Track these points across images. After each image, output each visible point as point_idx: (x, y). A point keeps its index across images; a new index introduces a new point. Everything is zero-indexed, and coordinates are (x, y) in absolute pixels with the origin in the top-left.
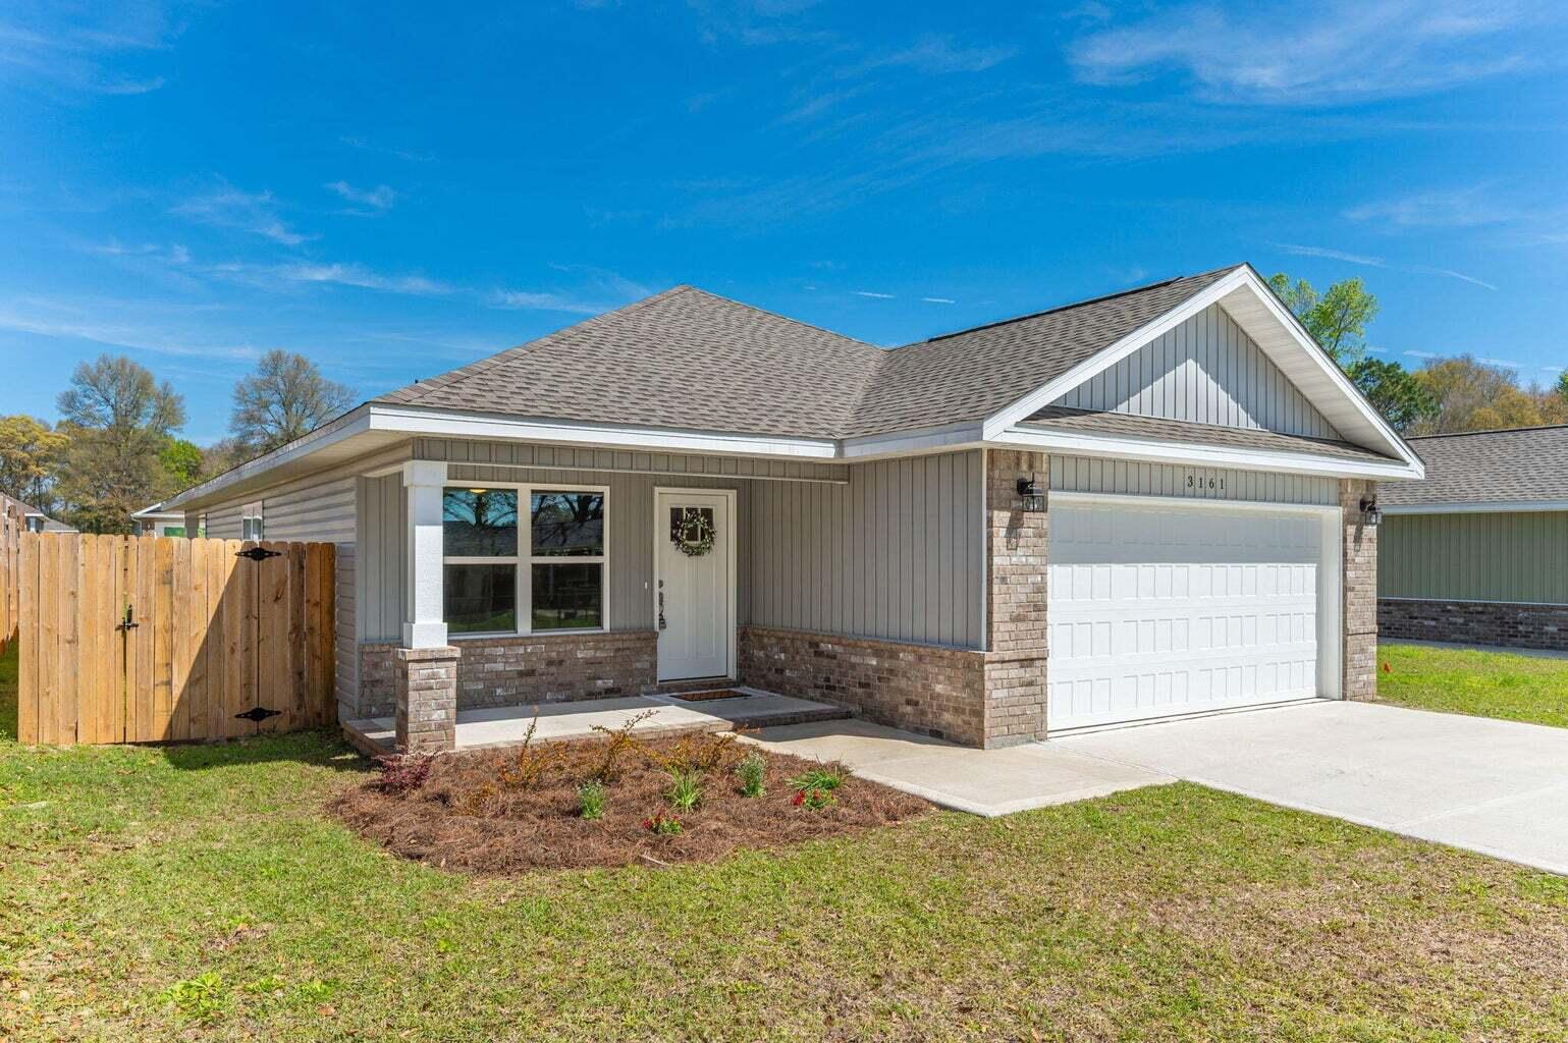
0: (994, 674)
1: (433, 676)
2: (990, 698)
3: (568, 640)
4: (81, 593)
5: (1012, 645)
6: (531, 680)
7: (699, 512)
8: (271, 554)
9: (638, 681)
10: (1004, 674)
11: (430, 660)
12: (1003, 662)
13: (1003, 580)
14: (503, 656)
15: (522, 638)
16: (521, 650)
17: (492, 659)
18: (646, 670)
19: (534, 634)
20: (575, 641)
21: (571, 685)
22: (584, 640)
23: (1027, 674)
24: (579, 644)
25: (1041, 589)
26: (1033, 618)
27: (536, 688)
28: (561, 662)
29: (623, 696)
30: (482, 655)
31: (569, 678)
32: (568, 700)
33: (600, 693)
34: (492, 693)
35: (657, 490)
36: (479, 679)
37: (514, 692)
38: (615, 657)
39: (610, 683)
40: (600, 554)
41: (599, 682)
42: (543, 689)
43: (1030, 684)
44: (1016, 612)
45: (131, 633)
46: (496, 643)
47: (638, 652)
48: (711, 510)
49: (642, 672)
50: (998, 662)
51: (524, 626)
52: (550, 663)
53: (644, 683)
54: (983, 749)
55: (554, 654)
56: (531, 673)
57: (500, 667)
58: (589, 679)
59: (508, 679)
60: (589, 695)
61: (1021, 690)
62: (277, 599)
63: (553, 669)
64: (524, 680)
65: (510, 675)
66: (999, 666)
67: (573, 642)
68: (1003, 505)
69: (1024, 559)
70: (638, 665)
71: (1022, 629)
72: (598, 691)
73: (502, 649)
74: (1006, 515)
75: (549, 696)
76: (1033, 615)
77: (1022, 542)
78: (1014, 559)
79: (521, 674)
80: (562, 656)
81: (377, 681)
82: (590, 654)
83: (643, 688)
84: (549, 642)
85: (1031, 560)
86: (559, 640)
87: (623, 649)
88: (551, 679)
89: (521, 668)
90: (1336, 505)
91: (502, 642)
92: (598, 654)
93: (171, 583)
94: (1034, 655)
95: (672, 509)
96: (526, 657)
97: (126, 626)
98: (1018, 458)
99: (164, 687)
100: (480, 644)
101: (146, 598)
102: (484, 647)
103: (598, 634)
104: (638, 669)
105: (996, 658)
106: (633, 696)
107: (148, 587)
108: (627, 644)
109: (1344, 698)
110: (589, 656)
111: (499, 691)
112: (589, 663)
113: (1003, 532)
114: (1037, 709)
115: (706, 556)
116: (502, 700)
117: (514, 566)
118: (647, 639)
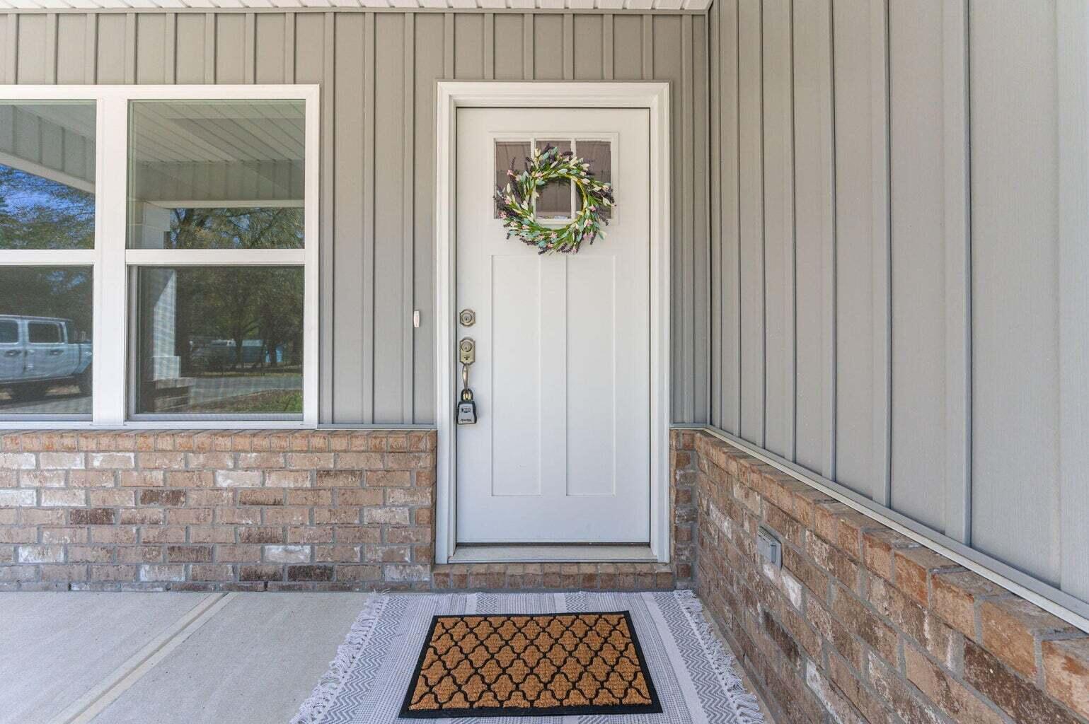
6: (103, 534)
7: (573, 149)
9: (378, 554)
16: (78, 462)
18: (398, 526)
19: (131, 425)
21: (202, 552)
27: (112, 552)
28: (176, 497)
29: (334, 589)
31: (199, 534)
33: (275, 577)
34: (8, 559)
37: (61, 558)
38: (315, 490)
39: (302, 555)
40: (300, 244)
41: (275, 551)
42: (133, 556)
47: (383, 481)
48: (606, 146)
49: (393, 532)
51: (107, 407)
52: (150, 496)
55: (158, 475)
56: (102, 517)
57: (25, 498)
58: (248, 539)
59: (46, 527)
63: (155, 511)
64: (82, 533)
65: (51, 517)
70: (379, 515)
72: (269, 569)
73: (33, 458)
75: (145, 574)
79: (80, 518)
80: (181, 482)
82: (249, 480)
87: (338, 473)
88: (149, 533)
89: (80, 504)
92: (272, 481)
95: (499, 145)
96: (90, 479)
103: (282, 433)
104: (381, 526)
106: (363, 590)
108: (347, 462)
110: (248, 485)
111: (24, 553)
112: (246, 501)
115: (589, 255)
116: (30, 572)
117: (87, 271)
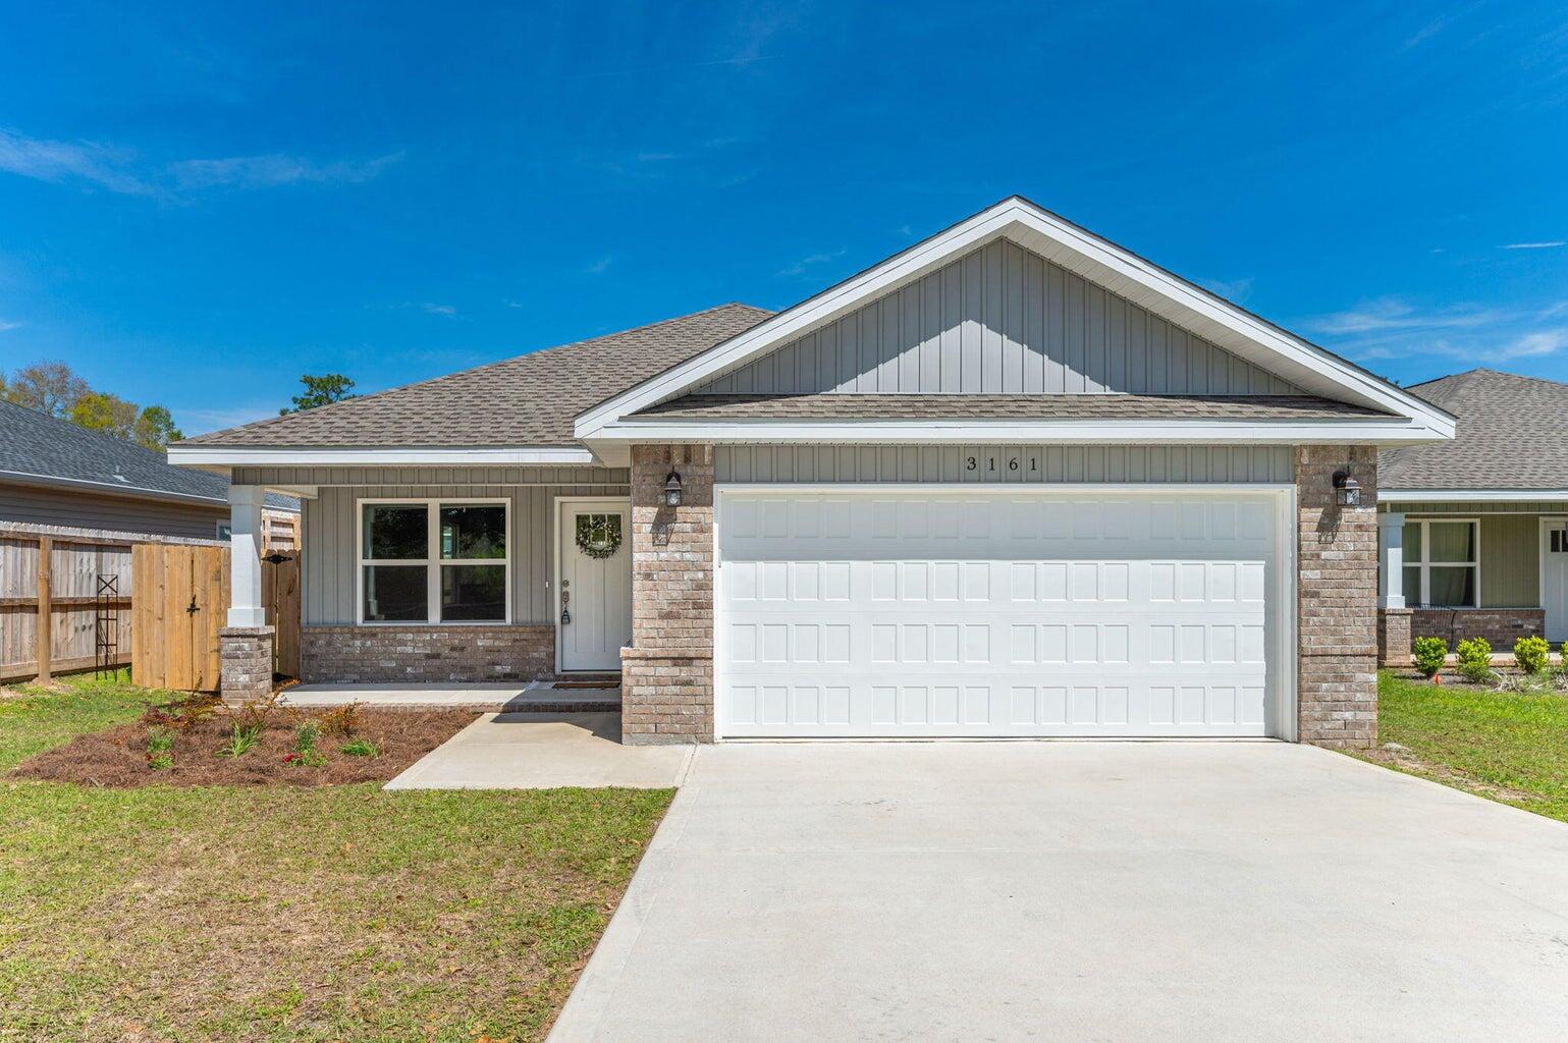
0: (634, 670)
1: (239, 648)
2: (629, 693)
3: (467, 630)
4: (166, 585)
5: (660, 642)
6: (437, 662)
7: (606, 518)
8: (285, 559)
9: (535, 668)
10: (650, 671)
11: (237, 636)
12: (648, 659)
13: (648, 576)
14: (412, 641)
15: (430, 627)
16: (426, 637)
17: (403, 643)
18: (543, 659)
19: (441, 624)
20: (475, 631)
21: (472, 669)
22: (485, 630)
23: (683, 673)
24: (480, 635)
25: (705, 586)
26: (691, 616)
27: (440, 668)
28: (463, 649)
30: (394, 639)
31: (470, 662)
32: (469, 681)
34: (403, 671)
35: (558, 500)
36: (391, 659)
37: (422, 671)
38: (512, 646)
39: (508, 669)
40: (504, 557)
41: (498, 668)
42: (447, 670)
43: (689, 683)
44: (667, 609)
45: (196, 614)
46: (406, 630)
47: (537, 643)
48: (619, 516)
49: (539, 661)
50: (640, 659)
51: (434, 615)
52: (453, 649)
53: (539, 670)
54: (620, 742)
55: (457, 641)
56: (436, 656)
57: (409, 650)
58: (489, 664)
59: (417, 660)
60: (488, 678)
61: (676, 689)
62: (289, 592)
63: (456, 654)
64: (430, 662)
65: (419, 656)
66: (643, 662)
67: (473, 631)
68: (647, 500)
69: (677, 555)
70: (535, 655)
71: (676, 626)
72: (497, 675)
73: (413, 635)
74: (651, 512)
76: (693, 613)
77: (674, 538)
78: (662, 555)
79: (428, 656)
80: (464, 644)
81: (313, 656)
82: (489, 643)
83: (540, 676)
84: (452, 631)
85: (688, 556)
86: (459, 630)
87: (522, 640)
88: (454, 662)
89: (428, 651)
90: (1288, 481)
91: (409, 629)
92: (497, 643)
93: (220, 580)
94: (692, 654)
95: (578, 517)
96: (432, 643)
97: (193, 609)
98: (668, 452)
99: (216, 653)
100: (391, 630)
101: (205, 591)
102: (396, 633)
103: (499, 627)
104: (536, 659)
105: (637, 654)
107: (206, 582)
108: (524, 636)
109: (1299, 741)
111: (409, 669)
112: (488, 650)
113: (648, 528)
114: (699, 710)
115: (612, 558)
116: (412, 675)
117: (426, 567)
118: (546, 633)
